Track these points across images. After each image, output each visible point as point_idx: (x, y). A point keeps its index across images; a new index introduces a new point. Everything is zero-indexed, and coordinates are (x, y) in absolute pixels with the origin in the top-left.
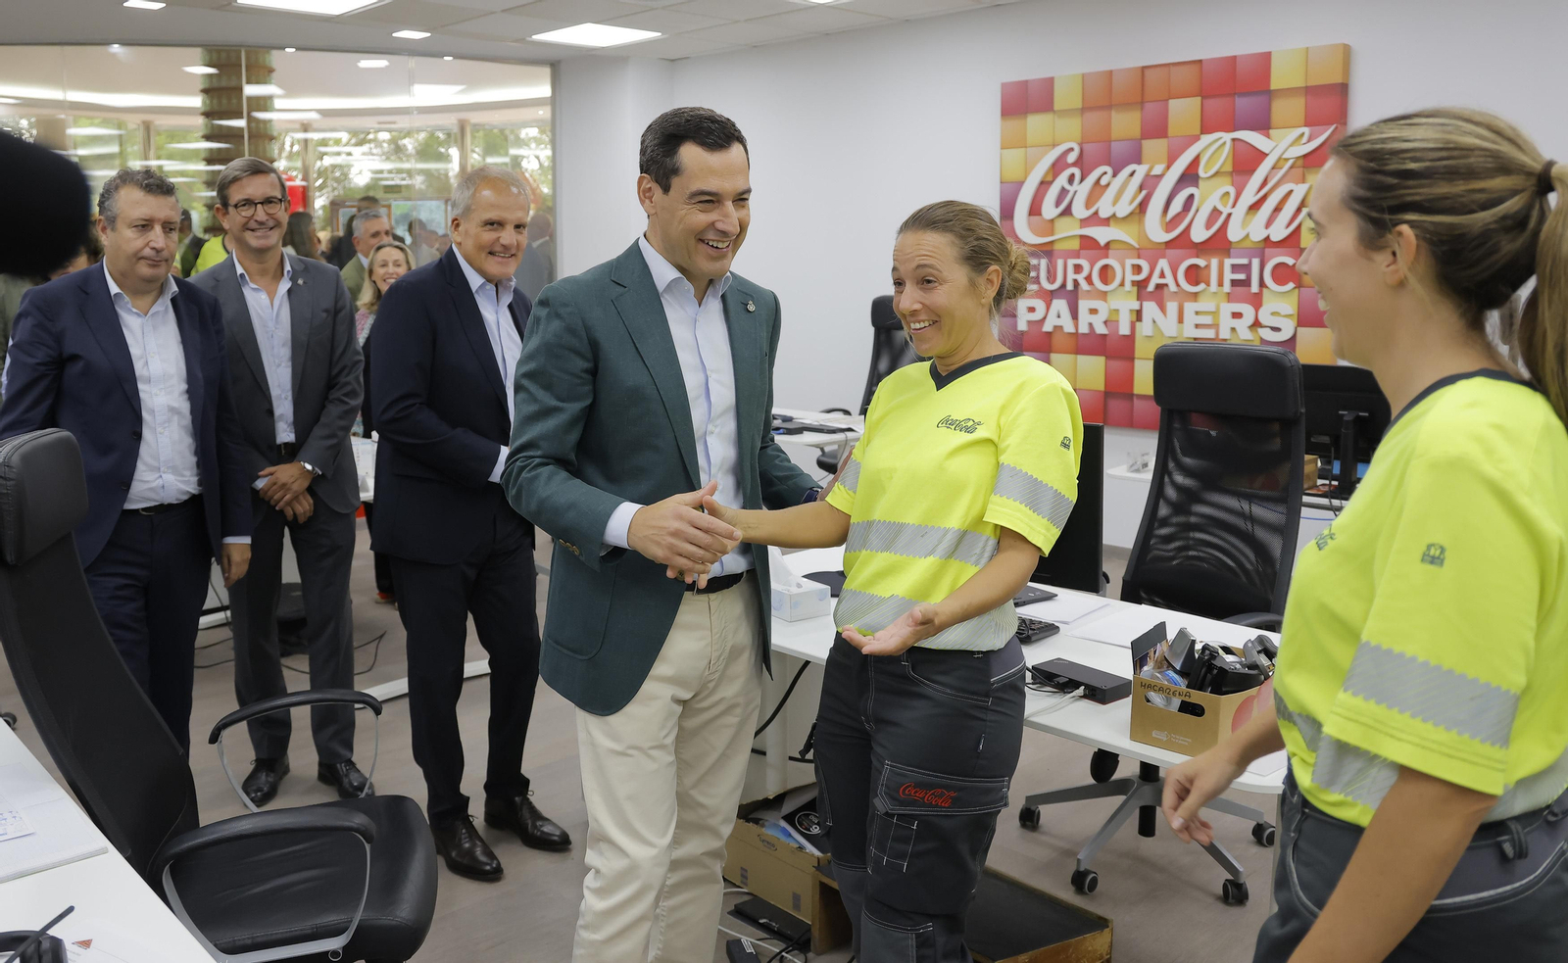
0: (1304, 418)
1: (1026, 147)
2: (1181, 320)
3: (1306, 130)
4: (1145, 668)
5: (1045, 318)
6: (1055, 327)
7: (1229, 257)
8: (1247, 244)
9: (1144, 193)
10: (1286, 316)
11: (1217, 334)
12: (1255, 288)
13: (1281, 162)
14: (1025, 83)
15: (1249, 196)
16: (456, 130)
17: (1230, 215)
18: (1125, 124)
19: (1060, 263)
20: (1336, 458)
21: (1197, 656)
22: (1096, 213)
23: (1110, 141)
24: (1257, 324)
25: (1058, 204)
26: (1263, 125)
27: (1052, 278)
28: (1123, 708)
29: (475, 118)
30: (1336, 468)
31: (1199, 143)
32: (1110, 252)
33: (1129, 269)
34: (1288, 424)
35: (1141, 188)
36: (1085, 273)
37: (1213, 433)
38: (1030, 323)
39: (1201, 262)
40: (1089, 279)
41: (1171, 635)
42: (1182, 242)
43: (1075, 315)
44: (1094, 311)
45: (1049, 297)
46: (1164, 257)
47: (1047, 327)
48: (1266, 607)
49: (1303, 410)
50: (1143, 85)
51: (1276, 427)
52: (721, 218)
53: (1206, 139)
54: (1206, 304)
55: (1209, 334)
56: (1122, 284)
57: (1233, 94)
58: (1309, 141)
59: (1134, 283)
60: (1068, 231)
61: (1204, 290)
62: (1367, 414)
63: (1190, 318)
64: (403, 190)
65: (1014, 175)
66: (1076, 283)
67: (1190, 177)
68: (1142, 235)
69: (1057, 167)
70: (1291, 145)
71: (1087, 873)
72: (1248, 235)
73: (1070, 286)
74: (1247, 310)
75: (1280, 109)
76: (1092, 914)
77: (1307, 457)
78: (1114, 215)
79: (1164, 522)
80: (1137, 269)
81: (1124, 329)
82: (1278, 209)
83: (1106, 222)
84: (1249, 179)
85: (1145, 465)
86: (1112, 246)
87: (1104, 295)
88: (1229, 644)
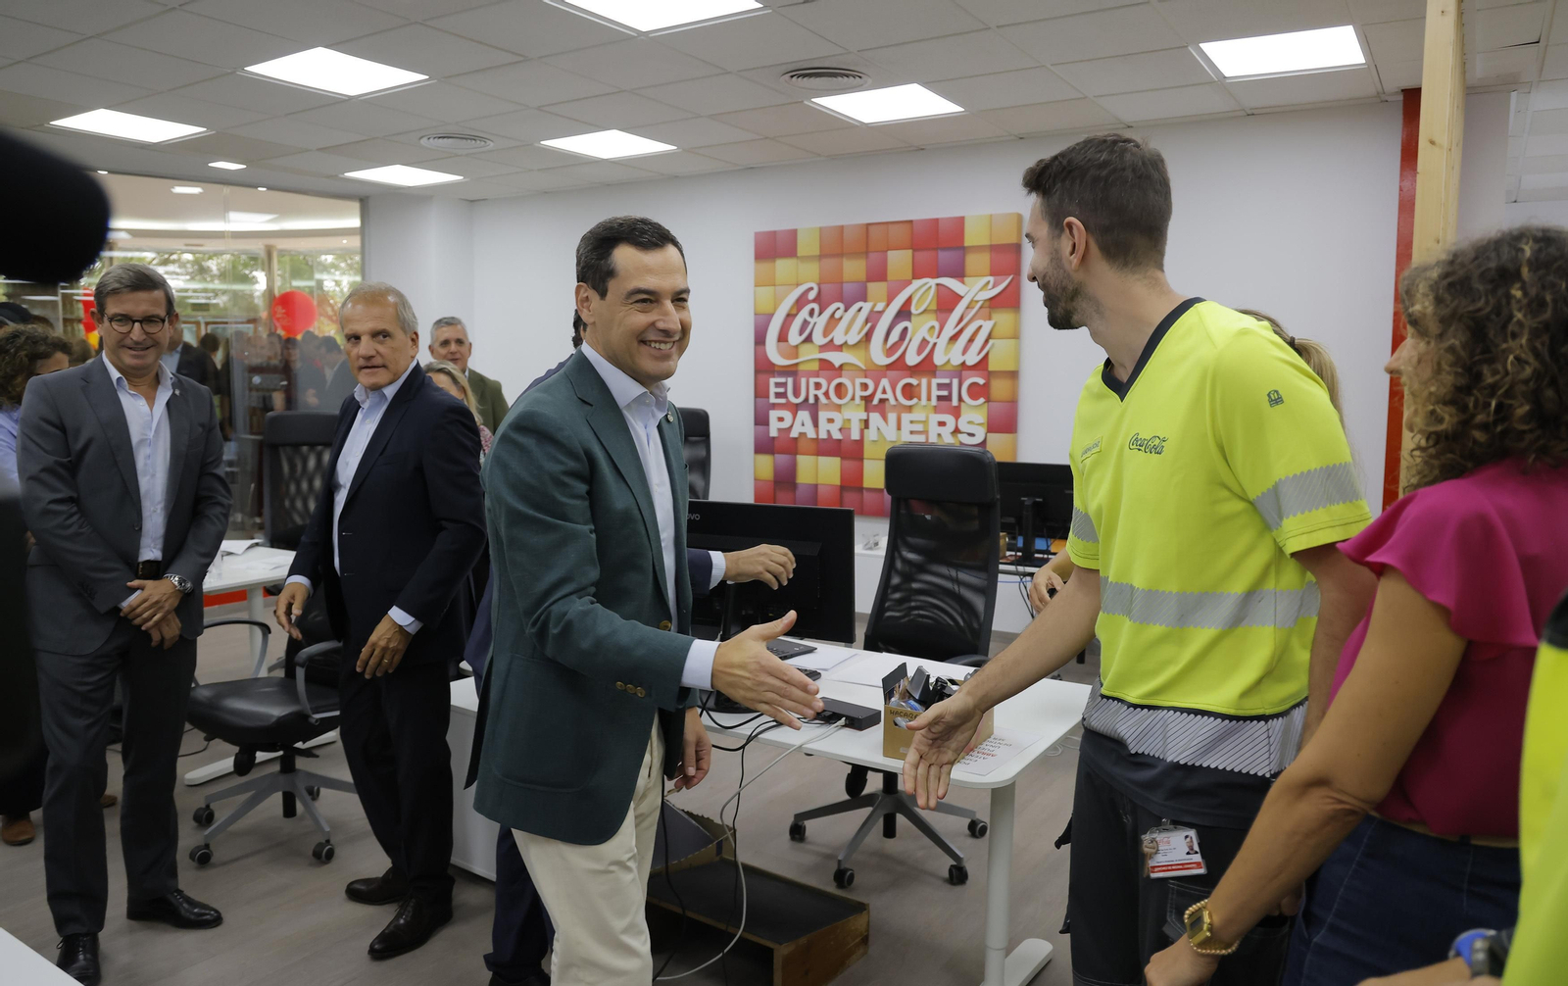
0: (999, 503)
1: (774, 285)
2: (899, 428)
3: (991, 279)
4: (893, 699)
5: (792, 426)
6: (801, 434)
7: (935, 377)
8: (948, 367)
9: (869, 325)
10: (978, 424)
11: (927, 439)
12: (955, 402)
13: (973, 303)
14: (774, 233)
15: (950, 329)
16: (263, 254)
17: (935, 344)
18: (854, 269)
19: (803, 381)
20: (1020, 534)
21: (931, 688)
22: (832, 340)
23: (842, 283)
24: (957, 431)
25: (801, 333)
26: (959, 274)
27: (796, 394)
28: (876, 733)
29: (282, 244)
30: (1020, 542)
31: (911, 286)
32: (843, 372)
33: (858, 387)
34: (986, 507)
35: (867, 321)
36: (824, 389)
37: (928, 517)
38: (779, 430)
39: (914, 381)
40: (826, 394)
41: (911, 673)
42: (899, 365)
43: (816, 424)
44: (831, 421)
45: (795, 409)
46: (885, 377)
47: (794, 434)
48: (974, 651)
49: (998, 497)
50: (867, 237)
51: (975, 511)
52: (661, 317)
53: (917, 283)
54: (918, 415)
55: (921, 439)
56: (853, 399)
57: (936, 249)
58: (993, 287)
59: (862, 398)
60: (809, 355)
61: (917, 404)
62: (1041, 500)
63: (906, 427)
64: (211, 308)
65: (766, 308)
66: (816, 398)
67: (904, 313)
68: (869, 360)
69: (800, 303)
70: (981, 290)
71: (847, 870)
72: (949, 361)
73: (811, 400)
74: (949, 419)
75: (973, 262)
76: (852, 901)
77: (1001, 534)
78: (846, 343)
79: (896, 589)
80: (865, 386)
81: (855, 436)
82: (971, 340)
83: (840, 348)
84: (949, 317)
85: (876, 544)
86: (844, 367)
87: (838, 408)
88: (954, 678)
